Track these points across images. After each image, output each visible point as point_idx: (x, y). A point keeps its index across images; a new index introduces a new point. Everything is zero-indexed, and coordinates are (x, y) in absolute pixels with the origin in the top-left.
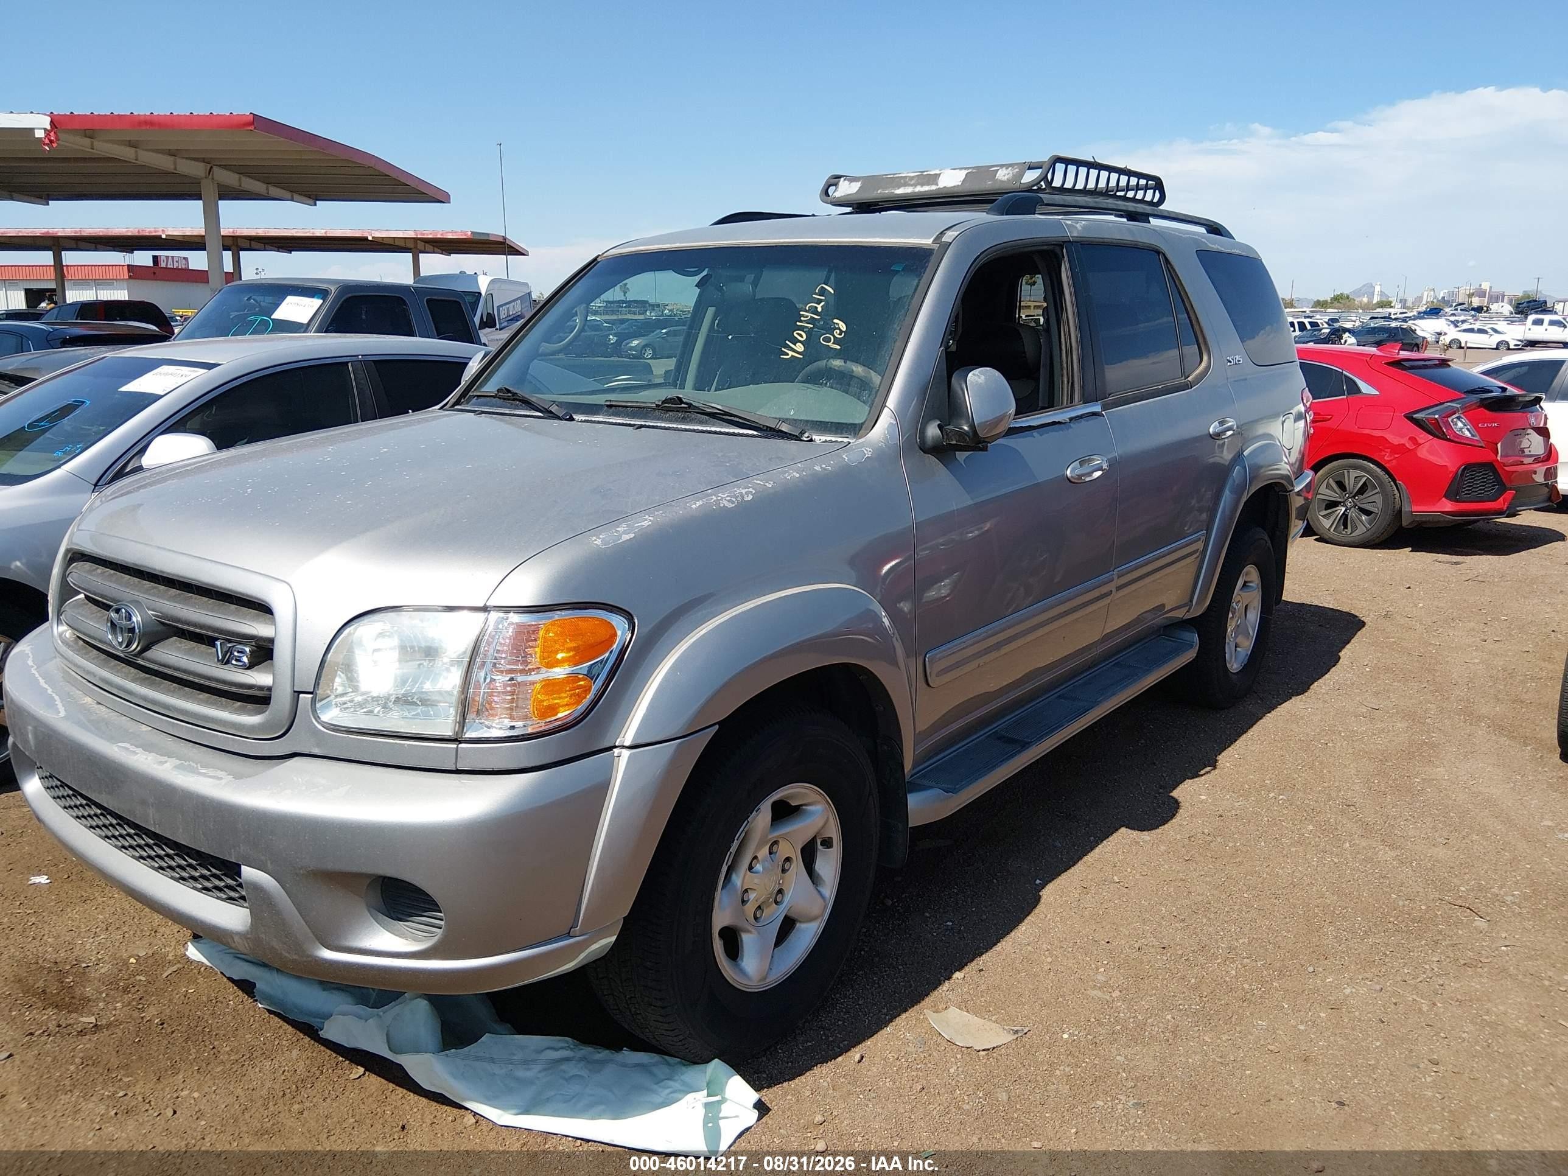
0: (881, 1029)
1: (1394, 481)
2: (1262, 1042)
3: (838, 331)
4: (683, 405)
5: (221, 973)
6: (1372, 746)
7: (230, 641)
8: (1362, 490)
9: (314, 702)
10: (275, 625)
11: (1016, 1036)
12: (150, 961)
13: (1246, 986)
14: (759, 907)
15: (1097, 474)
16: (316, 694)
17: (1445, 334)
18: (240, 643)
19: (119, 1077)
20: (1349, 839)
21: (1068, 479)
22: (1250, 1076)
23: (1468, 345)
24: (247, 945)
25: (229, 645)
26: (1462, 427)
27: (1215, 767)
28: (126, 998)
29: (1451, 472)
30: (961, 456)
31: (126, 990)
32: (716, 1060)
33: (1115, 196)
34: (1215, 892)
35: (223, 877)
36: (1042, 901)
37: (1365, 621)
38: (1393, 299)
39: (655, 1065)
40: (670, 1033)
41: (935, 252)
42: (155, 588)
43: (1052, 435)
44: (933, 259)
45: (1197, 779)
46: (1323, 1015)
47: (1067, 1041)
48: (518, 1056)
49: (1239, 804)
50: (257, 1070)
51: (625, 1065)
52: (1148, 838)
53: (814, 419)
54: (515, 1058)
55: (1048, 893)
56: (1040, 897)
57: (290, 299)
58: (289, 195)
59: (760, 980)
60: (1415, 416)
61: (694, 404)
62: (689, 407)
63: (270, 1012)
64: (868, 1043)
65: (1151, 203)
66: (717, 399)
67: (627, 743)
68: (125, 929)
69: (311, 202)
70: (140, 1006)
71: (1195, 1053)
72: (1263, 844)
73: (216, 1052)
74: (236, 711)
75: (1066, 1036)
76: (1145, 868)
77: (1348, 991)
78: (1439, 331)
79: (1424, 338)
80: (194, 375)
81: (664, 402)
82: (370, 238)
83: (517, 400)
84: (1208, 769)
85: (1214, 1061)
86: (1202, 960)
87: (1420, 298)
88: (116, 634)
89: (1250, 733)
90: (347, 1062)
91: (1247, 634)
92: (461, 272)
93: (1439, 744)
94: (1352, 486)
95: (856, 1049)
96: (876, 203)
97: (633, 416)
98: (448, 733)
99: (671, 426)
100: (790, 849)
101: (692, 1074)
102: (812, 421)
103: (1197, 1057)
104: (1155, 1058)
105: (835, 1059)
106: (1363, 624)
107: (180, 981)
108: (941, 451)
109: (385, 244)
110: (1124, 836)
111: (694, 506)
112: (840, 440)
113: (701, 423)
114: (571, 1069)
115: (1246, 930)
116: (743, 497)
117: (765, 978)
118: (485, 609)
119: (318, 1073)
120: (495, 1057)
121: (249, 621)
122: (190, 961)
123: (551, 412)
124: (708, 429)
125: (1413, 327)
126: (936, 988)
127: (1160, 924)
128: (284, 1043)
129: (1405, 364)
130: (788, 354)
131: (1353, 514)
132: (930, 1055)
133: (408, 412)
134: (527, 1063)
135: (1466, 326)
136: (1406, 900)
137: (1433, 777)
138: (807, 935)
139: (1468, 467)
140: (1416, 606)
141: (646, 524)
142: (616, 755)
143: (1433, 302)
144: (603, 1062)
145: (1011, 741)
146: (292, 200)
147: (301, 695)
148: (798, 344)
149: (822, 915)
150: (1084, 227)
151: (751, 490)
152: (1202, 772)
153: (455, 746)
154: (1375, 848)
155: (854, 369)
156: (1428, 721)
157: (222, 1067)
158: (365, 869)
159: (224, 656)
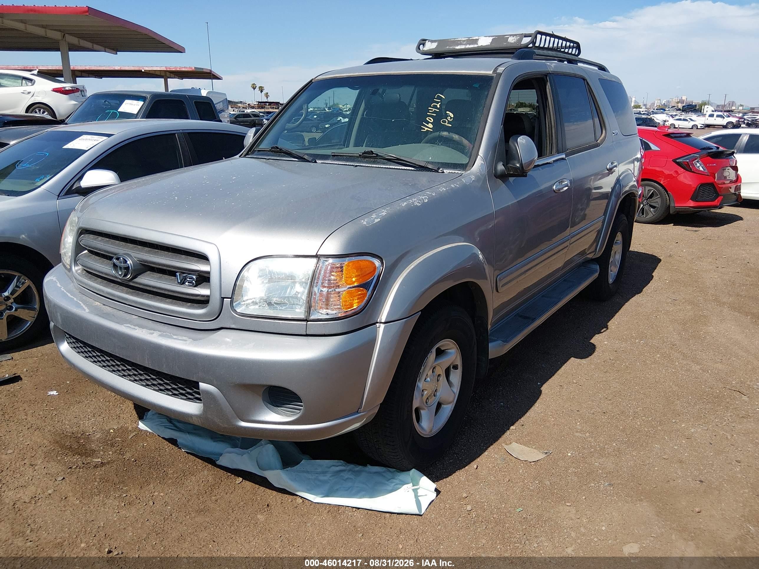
0: (483, 453)
1: (667, 192)
2: (659, 455)
3: (450, 118)
4: (374, 155)
5: (158, 435)
6: (677, 317)
7: (184, 273)
8: (651, 196)
9: (232, 303)
10: (210, 265)
11: (546, 455)
12: (121, 431)
13: (646, 429)
14: (427, 398)
15: (566, 188)
16: (233, 298)
17: (668, 121)
18: (190, 274)
19: (121, 487)
20: (677, 360)
21: (554, 191)
22: (658, 470)
23: (680, 127)
24: (200, 421)
25: (184, 275)
26: (700, 166)
27: (607, 329)
28: (113, 449)
29: (694, 188)
30: (511, 179)
31: (112, 445)
32: (414, 469)
33: (560, 51)
34: (622, 387)
35: (185, 388)
36: (543, 392)
37: (661, 258)
38: (641, 104)
39: (384, 472)
40: (395, 457)
41: (494, 78)
42: (136, 247)
43: (547, 169)
44: (494, 82)
45: (600, 334)
46: (684, 441)
47: (570, 456)
48: (319, 470)
49: (623, 345)
50: (189, 481)
51: (370, 473)
52: (585, 362)
53: (442, 162)
54: (318, 470)
55: (545, 388)
56: (541, 391)
57: (127, 101)
58: (103, 48)
59: (429, 432)
60: (677, 161)
61: (379, 154)
62: (377, 156)
63: (188, 453)
64: (478, 459)
65: (574, 55)
66: (392, 152)
67: (383, 321)
68: (103, 416)
69: (115, 52)
70: (122, 453)
71: (631, 461)
72: (638, 364)
73: (166, 474)
74: (189, 307)
75: (569, 454)
76: (586, 376)
77: (693, 430)
78: (665, 120)
79: (659, 123)
80: (101, 140)
81: (363, 153)
82: (143, 71)
83: (282, 152)
84: (605, 329)
85: (640, 464)
86: (623, 418)
87: (654, 104)
88: (118, 270)
89: (620, 312)
90: (233, 476)
91: (616, 266)
92: (192, 88)
93: (708, 316)
94: (646, 195)
95: (473, 463)
96: (443, 54)
97: (347, 160)
98: (302, 316)
99: (368, 165)
100: (440, 370)
101: (403, 476)
102: (441, 163)
103: (632, 463)
104: (613, 463)
105: (465, 467)
106: (659, 260)
107: (138, 440)
108: (503, 177)
109: (151, 74)
110: (573, 361)
111: (403, 205)
112: (456, 172)
113: (384, 164)
114: (346, 475)
115: (640, 404)
116: (424, 200)
117: (431, 431)
118: (316, 256)
119: (220, 481)
120: (308, 470)
121: (194, 263)
122: (141, 430)
123: (304, 159)
124: (388, 167)
125: (653, 118)
126: (504, 434)
127: (600, 402)
128: (199, 467)
129: (672, 135)
130: (425, 129)
131: (646, 208)
132: (509, 465)
133: (223, 159)
134: (324, 473)
135: (677, 117)
136: (709, 388)
137: (709, 331)
138: (447, 410)
139: (702, 185)
140: (682, 251)
141: (384, 214)
142: (378, 326)
143: (659, 106)
144: (360, 472)
145: (526, 318)
146: (105, 51)
147: (225, 299)
148: (429, 124)
149: (453, 401)
150: (555, 66)
151: (426, 197)
152: (602, 331)
153: (305, 323)
154: (690, 365)
155: (454, 136)
156: (700, 305)
157: (171, 481)
158: (265, 383)
159: (181, 281)
